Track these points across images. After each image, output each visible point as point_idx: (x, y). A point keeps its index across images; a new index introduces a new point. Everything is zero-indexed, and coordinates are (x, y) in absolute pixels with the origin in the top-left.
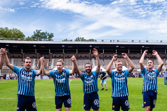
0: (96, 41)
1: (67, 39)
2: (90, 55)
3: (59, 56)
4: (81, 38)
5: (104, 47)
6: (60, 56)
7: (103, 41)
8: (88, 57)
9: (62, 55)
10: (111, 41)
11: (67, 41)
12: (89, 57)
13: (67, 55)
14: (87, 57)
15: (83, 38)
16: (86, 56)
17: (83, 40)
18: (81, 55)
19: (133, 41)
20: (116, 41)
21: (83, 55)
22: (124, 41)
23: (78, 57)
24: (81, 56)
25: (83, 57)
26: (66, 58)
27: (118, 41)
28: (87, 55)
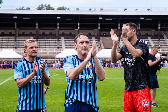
0: (68, 9)
1: (23, 7)
2: (58, 32)
3: (9, 33)
4: (46, 5)
5: (79, 18)
6: (11, 33)
7: (77, 9)
8: (55, 35)
9: (13, 32)
10: (90, 10)
11: (24, 9)
12: (57, 35)
13: (21, 32)
14: (53, 35)
15: (49, 5)
16: (51, 34)
17: (49, 8)
18: (44, 31)
19: (126, 9)
20: (98, 10)
21: (47, 32)
22: (112, 10)
23: (39, 35)
24: (43, 33)
25: (47, 35)
26: (20, 36)
27: (101, 9)
28: (53, 32)
